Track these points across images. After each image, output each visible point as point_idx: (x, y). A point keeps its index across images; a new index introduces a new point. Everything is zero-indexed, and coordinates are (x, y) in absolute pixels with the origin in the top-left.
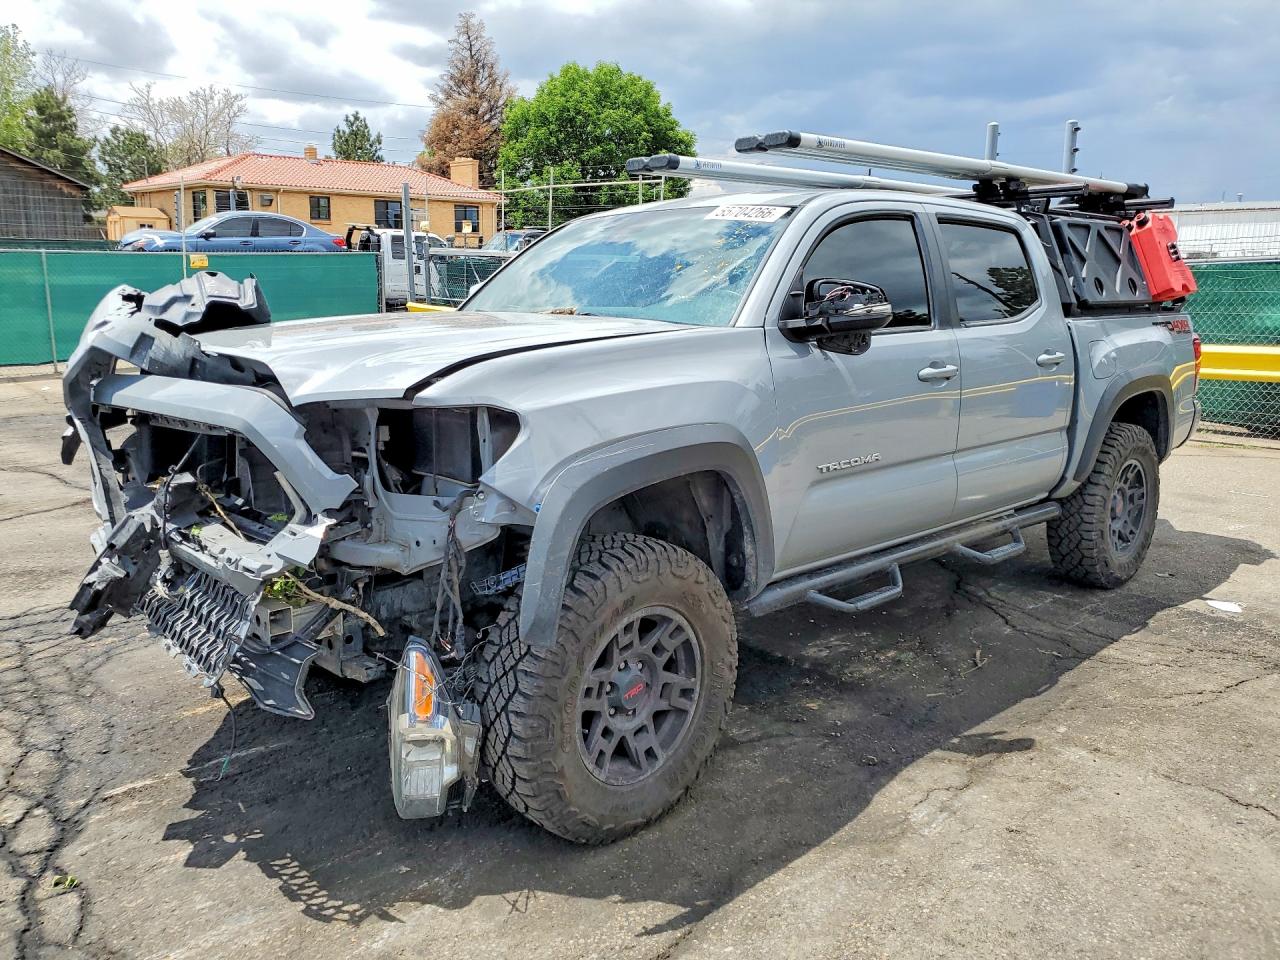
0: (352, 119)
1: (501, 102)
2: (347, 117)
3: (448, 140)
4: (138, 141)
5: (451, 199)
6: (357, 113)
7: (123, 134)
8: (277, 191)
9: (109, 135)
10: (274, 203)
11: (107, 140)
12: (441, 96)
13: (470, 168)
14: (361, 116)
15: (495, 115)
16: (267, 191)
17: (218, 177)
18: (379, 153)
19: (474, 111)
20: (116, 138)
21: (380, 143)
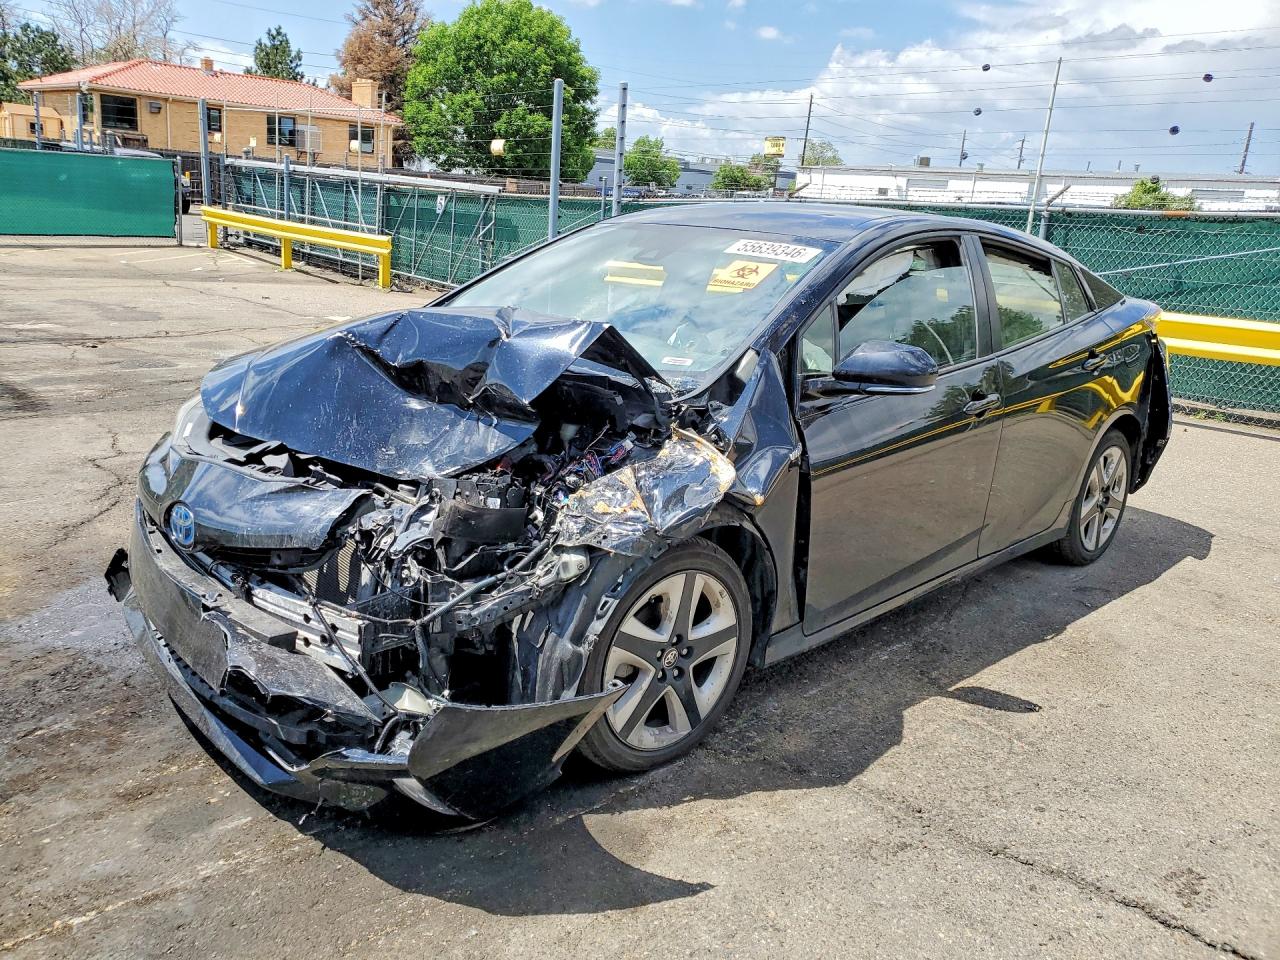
0: (274, 32)
1: (415, 27)
2: (270, 30)
3: (359, 61)
4: (49, 38)
5: (345, 118)
6: (280, 28)
7: (33, 32)
8: (166, 100)
9: (19, 32)
10: (162, 111)
11: (16, 37)
12: (358, 17)
13: (369, 90)
14: (283, 31)
15: (409, 38)
16: (156, 98)
17: (105, 81)
18: (299, 70)
19: (387, 34)
20: (27, 36)
21: (300, 60)
